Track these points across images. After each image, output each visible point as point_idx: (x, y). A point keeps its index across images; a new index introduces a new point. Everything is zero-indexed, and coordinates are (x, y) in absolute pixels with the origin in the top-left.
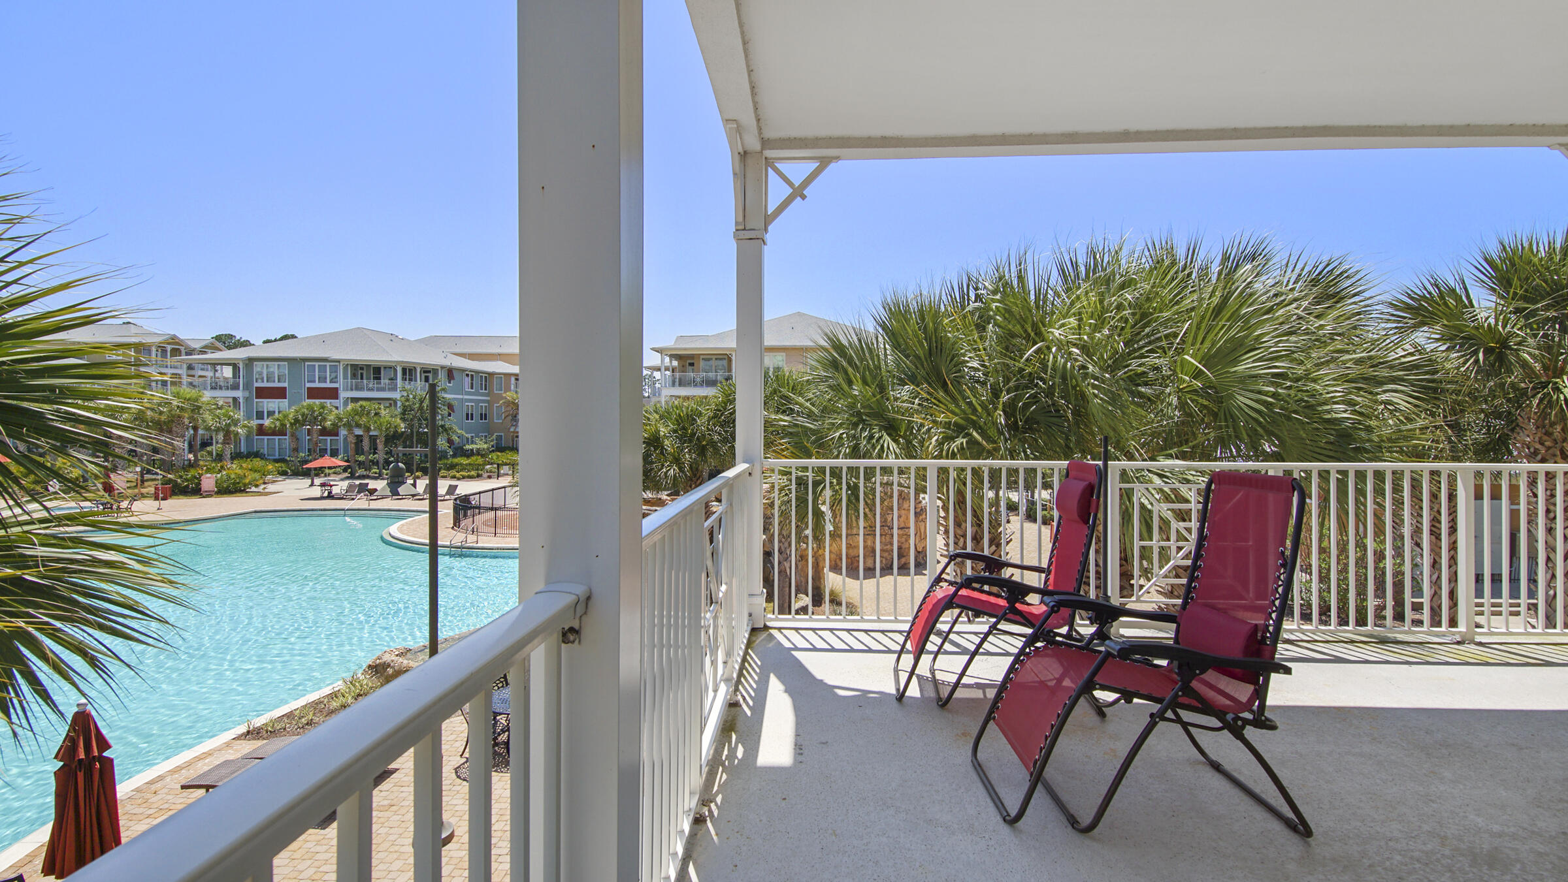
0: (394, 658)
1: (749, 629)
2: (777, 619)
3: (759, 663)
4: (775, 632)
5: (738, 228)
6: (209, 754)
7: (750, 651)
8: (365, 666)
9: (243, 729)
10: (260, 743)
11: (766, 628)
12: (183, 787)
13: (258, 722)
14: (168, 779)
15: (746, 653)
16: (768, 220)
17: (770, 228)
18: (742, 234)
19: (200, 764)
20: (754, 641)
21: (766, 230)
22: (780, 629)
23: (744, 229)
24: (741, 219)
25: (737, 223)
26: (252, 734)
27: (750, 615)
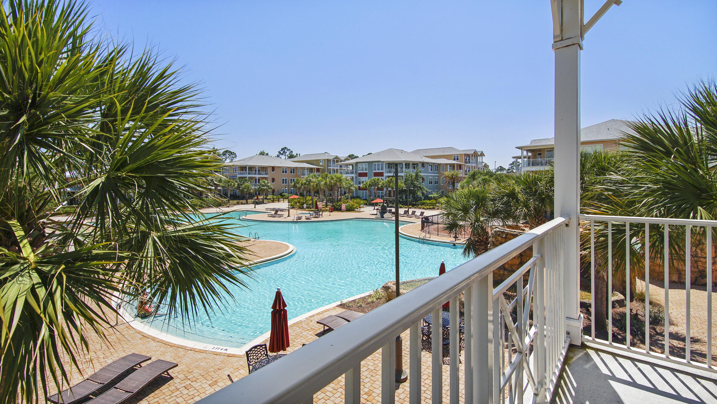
0: (392, 285)
1: (567, 346)
2: (593, 341)
3: (575, 385)
4: (592, 353)
5: (556, 40)
6: (328, 310)
7: (566, 367)
8: (381, 286)
9: (339, 303)
10: (344, 310)
11: (584, 346)
12: (318, 322)
13: (345, 301)
14: (316, 317)
15: (563, 370)
16: (583, 29)
17: (586, 36)
18: (559, 45)
19: (325, 313)
20: (572, 358)
21: (582, 37)
22: (597, 350)
23: (562, 40)
24: (558, 32)
25: (555, 37)
26: (342, 306)
27: (568, 333)
